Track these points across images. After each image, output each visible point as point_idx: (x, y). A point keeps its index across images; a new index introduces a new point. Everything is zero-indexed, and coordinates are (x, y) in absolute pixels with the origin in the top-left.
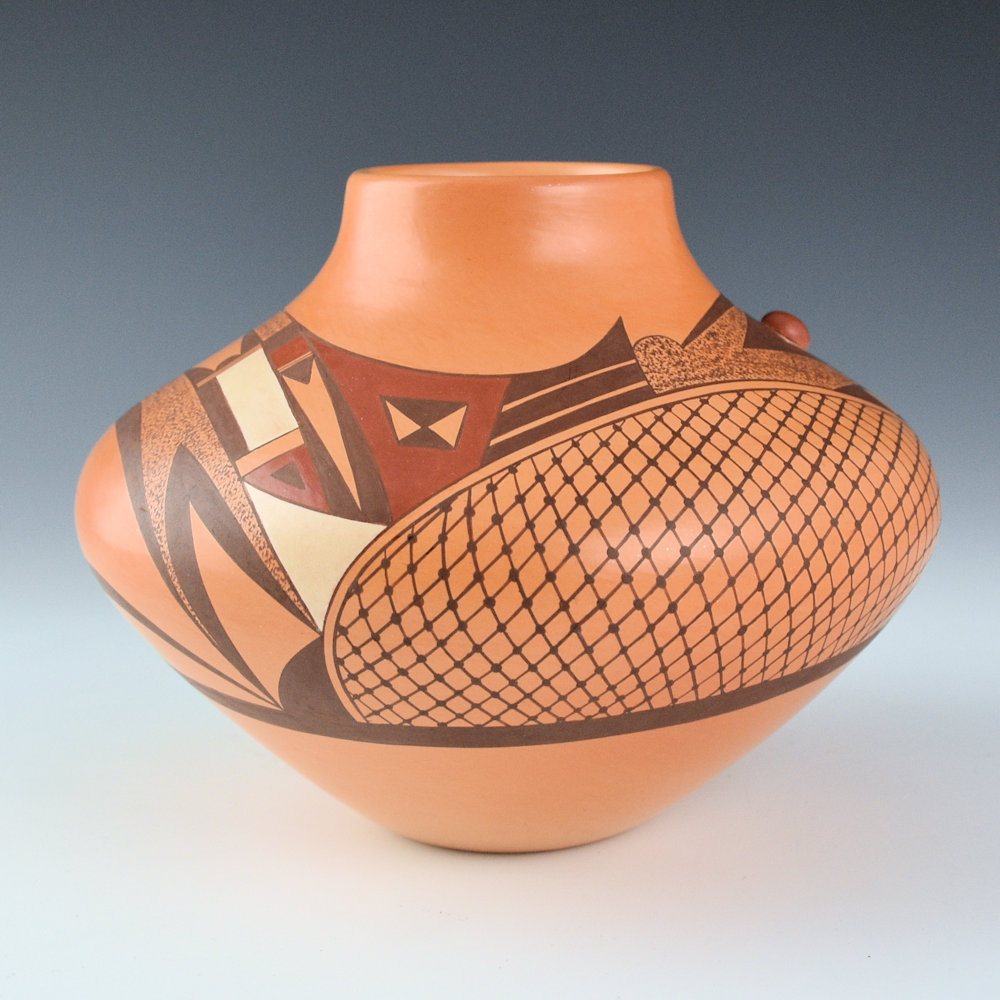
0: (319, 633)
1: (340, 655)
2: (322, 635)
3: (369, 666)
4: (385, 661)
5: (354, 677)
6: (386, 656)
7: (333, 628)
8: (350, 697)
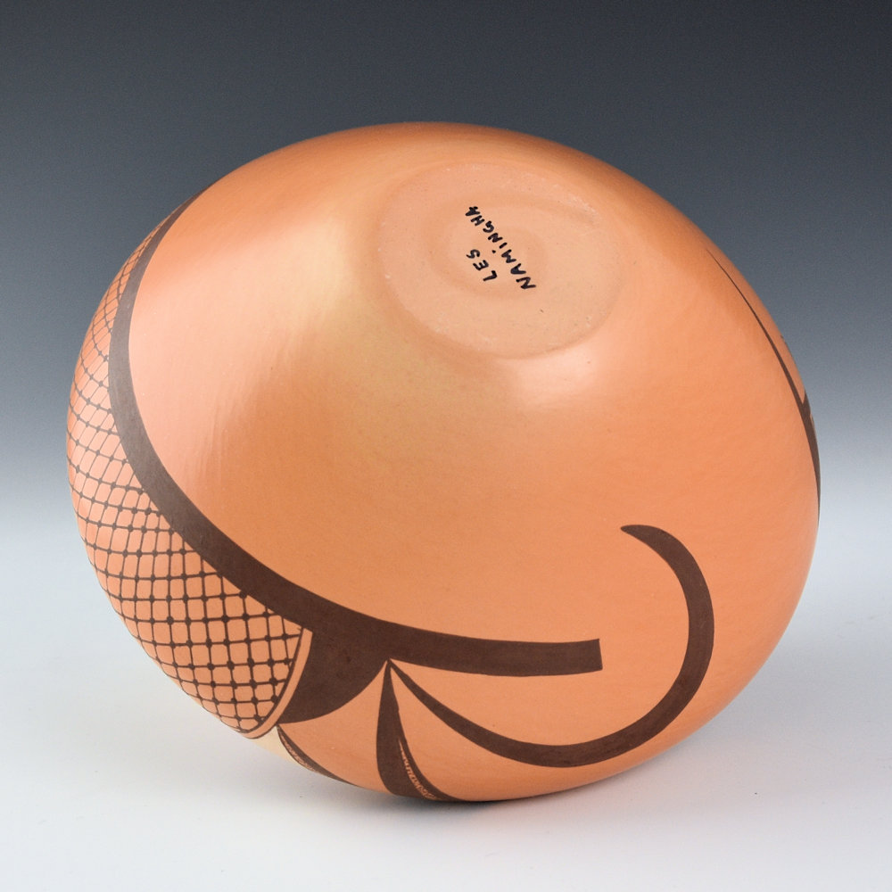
0: (278, 726)
1: (271, 704)
2: (277, 724)
3: (253, 684)
4: (237, 681)
5: (273, 682)
6: (234, 685)
7: (265, 724)
8: (293, 665)
